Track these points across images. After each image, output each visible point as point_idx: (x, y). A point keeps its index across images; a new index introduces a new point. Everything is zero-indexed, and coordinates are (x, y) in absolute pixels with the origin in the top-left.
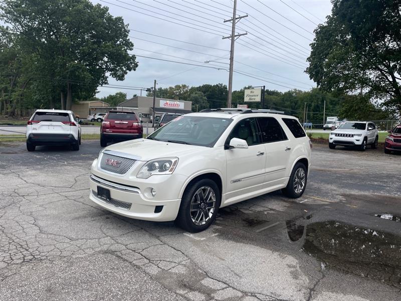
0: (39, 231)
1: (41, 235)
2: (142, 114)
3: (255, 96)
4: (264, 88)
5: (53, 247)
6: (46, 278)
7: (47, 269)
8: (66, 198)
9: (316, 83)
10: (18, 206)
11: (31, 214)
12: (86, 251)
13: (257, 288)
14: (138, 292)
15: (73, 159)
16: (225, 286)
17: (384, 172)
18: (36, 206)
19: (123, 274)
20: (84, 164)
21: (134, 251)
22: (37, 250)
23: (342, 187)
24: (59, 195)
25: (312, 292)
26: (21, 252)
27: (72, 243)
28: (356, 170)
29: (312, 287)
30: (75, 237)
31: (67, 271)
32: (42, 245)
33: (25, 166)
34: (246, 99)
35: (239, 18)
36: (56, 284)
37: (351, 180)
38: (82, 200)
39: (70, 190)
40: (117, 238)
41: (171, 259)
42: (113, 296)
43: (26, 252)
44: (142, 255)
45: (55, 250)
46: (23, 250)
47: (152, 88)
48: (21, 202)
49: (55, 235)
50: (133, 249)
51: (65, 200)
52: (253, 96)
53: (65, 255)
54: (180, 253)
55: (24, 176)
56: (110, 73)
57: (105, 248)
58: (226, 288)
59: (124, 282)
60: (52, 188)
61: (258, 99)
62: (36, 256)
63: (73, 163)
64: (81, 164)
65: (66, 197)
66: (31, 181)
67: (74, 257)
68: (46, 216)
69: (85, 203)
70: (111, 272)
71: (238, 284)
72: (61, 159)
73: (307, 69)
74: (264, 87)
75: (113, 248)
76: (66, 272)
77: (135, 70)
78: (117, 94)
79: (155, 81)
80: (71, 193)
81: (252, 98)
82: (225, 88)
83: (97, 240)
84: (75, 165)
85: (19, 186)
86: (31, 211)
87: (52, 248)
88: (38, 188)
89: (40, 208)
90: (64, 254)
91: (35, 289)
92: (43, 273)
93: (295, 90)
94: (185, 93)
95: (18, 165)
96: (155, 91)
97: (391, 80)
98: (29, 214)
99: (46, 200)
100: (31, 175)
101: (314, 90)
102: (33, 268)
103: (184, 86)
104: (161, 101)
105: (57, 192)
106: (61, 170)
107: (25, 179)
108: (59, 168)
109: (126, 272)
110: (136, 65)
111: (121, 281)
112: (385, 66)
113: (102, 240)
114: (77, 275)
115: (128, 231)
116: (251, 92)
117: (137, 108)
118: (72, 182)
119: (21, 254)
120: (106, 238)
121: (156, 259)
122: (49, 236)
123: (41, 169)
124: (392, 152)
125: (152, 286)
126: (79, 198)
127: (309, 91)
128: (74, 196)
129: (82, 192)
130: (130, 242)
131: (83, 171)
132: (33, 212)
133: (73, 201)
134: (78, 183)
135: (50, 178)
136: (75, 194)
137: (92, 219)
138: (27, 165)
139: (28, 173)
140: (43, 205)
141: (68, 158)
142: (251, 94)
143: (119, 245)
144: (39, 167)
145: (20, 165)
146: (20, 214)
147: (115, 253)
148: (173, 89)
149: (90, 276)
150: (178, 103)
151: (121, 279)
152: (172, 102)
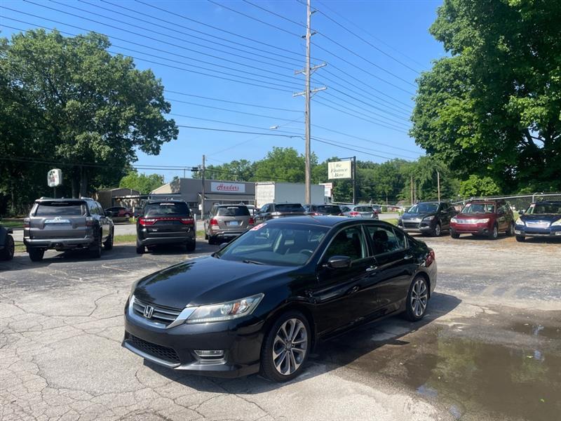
0: (45, 384)
1: (50, 390)
3: (343, 170)
4: (355, 159)
5: (67, 408)
8: (83, 333)
9: (425, 150)
10: (15, 348)
11: (33, 359)
12: (117, 410)
15: (93, 273)
17: (530, 268)
18: (40, 347)
20: (108, 279)
21: (187, 407)
22: (43, 414)
23: (476, 293)
24: (73, 329)
27: (94, 400)
30: (98, 391)
32: (51, 406)
33: (23, 287)
34: (330, 177)
38: (106, 334)
39: (89, 319)
40: (161, 389)
41: (241, 416)
43: (27, 418)
44: (199, 413)
45: (71, 412)
46: (24, 415)
47: (200, 166)
48: (18, 342)
49: (69, 389)
50: (186, 405)
51: (82, 335)
52: (339, 170)
53: (86, 420)
54: (255, 407)
55: (21, 303)
56: (138, 146)
57: (144, 405)
60: (62, 318)
61: (347, 174)
63: (92, 279)
64: (103, 280)
65: (83, 330)
66: (31, 309)
68: (55, 360)
69: (111, 338)
72: (75, 274)
74: (355, 158)
75: (155, 405)
77: (175, 138)
78: (150, 176)
79: (204, 156)
80: (90, 325)
81: (339, 173)
83: (131, 394)
84: (95, 282)
85: (15, 318)
86: (33, 354)
87: (67, 410)
88: (42, 319)
89: (47, 350)
90: (85, 418)
93: (397, 160)
94: (245, 171)
95: (12, 287)
96: (203, 170)
97: (527, 140)
98: (31, 359)
99: (54, 337)
100: (32, 301)
101: (422, 158)
103: (244, 162)
104: (212, 183)
105: (70, 323)
106: (75, 290)
107: (25, 306)
108: (71, 288)
110: (177, 132)
113: (139, 393)
116: (337, 166)
117: (180, 196)
118: (91, 308)
120: (145, 390)
122: (63, 391)
123: (45, 290)
126: (103, 331)
127: (417, 160)
128: (95, 328)
129: (107, 321)
130: (180, 394)
131: (106, 290)
132: (36, 356)
133: (93, 336)
134: (100, 308)
135: (60, 304)
136: (97, 324)
137: (123, 362)
138: (25, 286)
139: (25, 299)
140: (49, 345)
141: (84, 272)
142: (337, 169)
143: (164, 399)
144: (43, 287)
145: (15, 286)
146: (18, 359)
147: (159, 412)
148: (229, 165)
150: (237, 185)
152: (229, 185)
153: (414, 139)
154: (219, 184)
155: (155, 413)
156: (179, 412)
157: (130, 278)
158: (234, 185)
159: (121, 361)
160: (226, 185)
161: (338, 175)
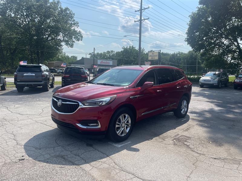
0: (16, 143)
1: (18, 146)
3: (155, 56)
4: (160, 52)
5: (24, 154)
6: (17, 175)
7: (19, 169)
8: (35, 122)
9: (191, 47)
10: (5, 127)
12: (45, 156)
13: (153, 177)
16: (132, 176)
18: (16, 127)
19: (67, 171)
21: (76, 155)
22: (14, 156)
24: (32, 120)
26: (3, 158)
27: (36, 151)
29: (188, 175)
30: (38, 147)
32: (17, 153)
33: (12, 102)
34: (150, 58)
35: (144, 9)
36: (23, 178)
38: (45, 123)
39: (39, 116)
40: (66, 147)
43: (7, 157)
44: (81, 158)
46: (5, 156)
47: (93, 53)
48: (7, 125)
49: (26, 146)
52: (153, 56)
54: (106, 156)
55: (11, 108)
57: (57, 153)
59: (68, 176)
60: (27, 115)
61: (157, 58)
62: (13, 160)
64: (47, 100)
65: (36, 121)
66: (14, 111)
68: (22, 134)
69: (47, 125)
70: (60, 170)
71: (141, 175)
72: (35, 97)
73: (185, 39)
74: (160, 50)
75: (63, 154)
76: (31, 171)
77: (81, 40)
78: (72, 57)
79: (94, 48)
80: (39, 119)
84: (43, 101)
85: (7, 115)
88: (19, 115)
89: (19, 129)
92: (16, 171)
93: (179, 52)
94: (113, 55)
95: (8, 102)
96: (94, 55)
98: (11, 132)
99: (23, 124)
100: (15, 108)
101: (190, 51)
103: (112, 51)
104: (98, 60)
105: (30, 118)
106: (34, 104)
107: (11, 110)
109: (70, 169)
110: (82, 37)
113: (56, 148)
115: (73, 142)
116: (152, 54)
117: (84, 65)
118: (40, 112)
119: (3, 159)
120: (59, 147)
123: (22, 104)
125: (86, 178)
126: (44, 122)
127: (188, 53)
128: (41, 120)
129: (46, 118)
130: (74, 149)
132: (13, 131)
133: (40, 124)
134: (44, 112)
135: (27, 110)
136: (42, 119)
137: (51, 135)
138: (13, 102)
140: (20, 127)
141: (39, 97)
143: (67, 151)
144: (21, 102)
145: (9, 102)
146: (5, 132)
147: (64, 157)
148: (106, 53)
149: (46, 172)
150: (109, 61)
151: (66, 174)
153: (187, 43)
154: (101, 61)
156: (72, 157)
158: (108, 61)
160: (104, 61)
161: (152, 58)
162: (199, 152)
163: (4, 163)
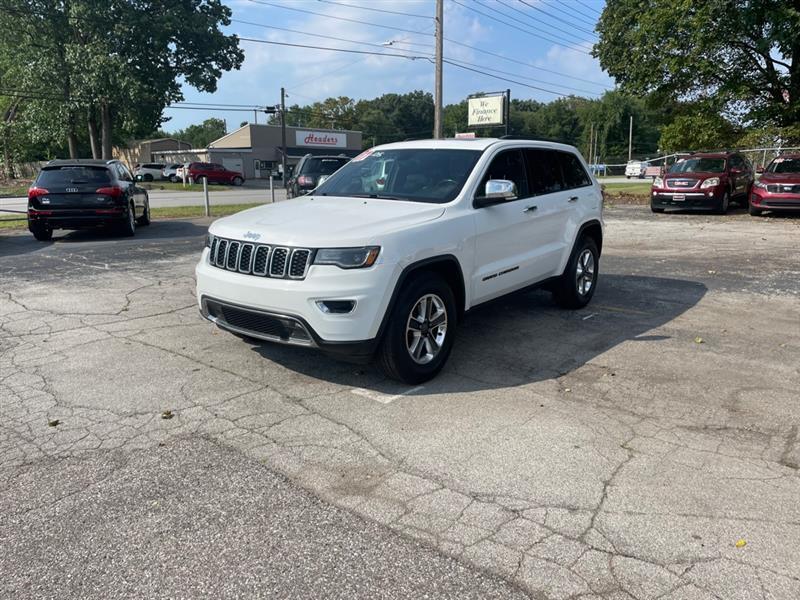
0: (55, 403)
1: (60, 409)
2: (262, 162)
3: (490, 111)
4: (509, 96)
5: (84, 433)
6: (70, 494)
7: (72, 476)
8: (109, 336)
9: (613, 78)
10: (11, 355)
11: (37, 371)
12: (152, 435)
13: (499, 486)
14: (261, 508)
15: (121, 258)
16: (435, 486)
18: (47, 354)
19: (229, 476)
20: (145, 266)
21: (252, 430)
22: (51, 440)
24: (95, 331)
25: (608, 488)
26: (18, 446)
27: (123, 421)
28: (693, 250)
29: (607, 477)
30: (129, 410)
31: (114, 477)
32: (61, 430)
33: (23, 276)
34: (473, 120)
36: (90, 503)
37: (684, 270)
38: (141, 338)
39: (118, 318)
40: (217, 408)
41: (326, 441)
42: (208, 520)
43: (28, 445)
44: (268, 437)
45: (89, 437)
46: (22, 442)
47: (278, 107)
48: (16, 348)
49: (88, 408)
50: (250, 428)
51: (107, 339)
52: (485, 112)
53: (109, 447)
54: (346, 429)
55: (21, 297)
56: (184, 76)
57: (192, 426)
58: (437, 490)
59: (234, 491)
60: (80, 316)
61: (496, 118)
62: (48, 453)
63: (123, 266)
64: (138, 267)
65: (109, 333)
66: (35, 306)
67: (128, 448)
68: (68, 372)
69: (148, 343)
70: (205, 474)
71: (462, 480)
72: (98, 259)
73: (595, 48)
74: (509, 91)
75: (208, 427)
76: (112, 480)
77: (238, 67)
78: (206, 122)
79: (283, 89)
80: (120, 326)
81: (484, 116)
82: (429, 98)
84: (126, 270)
85: (12, 316)
86: (37, 364)
87: (83, 435)
88: (51, 319)
89: (57, 358)
90: (109, 444)
91: (48, 517)
92: (64, 482)
93: (572, 97)
94: (347, 114)
95: (8, 276)
96: (284, 113)
97: (764, 66)
98: (34, 370)
99: (68, 341)
100: (36, 295)
101: (609, 95)
102: (43, 474)
103: (345, 100)
104: (297, 132)
105: (90, 323)
106: (98, 280)
107: (23, 302)
108: (92, 277)
109: (237, 471)
110: (241, 58)
111: (225, 489)
112: (753, 38)
113: (186, 413)
114: (136, 483)
115: (238, 393)
116: (482, 104)
117: (251, 151)
118: (120, 303)
119: (18, 450)
120: (194, 409)
121: (297, 443)
122: (78, 411)
123: (56, 280)
124: (764, 213)
125: (288, 496)
126: (137, 334)
127: (600, 98)
128: (126, 330)
129: (142, 322)
130: (243, 413)
131: (142, 280)
132: (41, 366)
133: (123, 341)
134: (134, 304)
135: (75, 299)
136: (129, 325)
137: (165, 373)
138: (26, 275)
139: (28, 290)
140: (60, 351)
141: (113, 257)
142: (481, 109)
143: (221, 421)
144: (52, 277)
145: (11, 275)
146: (15, 371)
147: (213, 436)
148: (321, 106)
149: (161, 483)
150: (334, 135)
151: (226, 485)
152: (322, 135)
153: (598, 61)
154: (307, 134)
155: (207, 439)
156: (241, 436)
157: (177, 264)
158: (330, 135)
159: (162, 372)
160: (317, 135)
161: (482, 120)
162: (640, 409)
163: (21, 462)
